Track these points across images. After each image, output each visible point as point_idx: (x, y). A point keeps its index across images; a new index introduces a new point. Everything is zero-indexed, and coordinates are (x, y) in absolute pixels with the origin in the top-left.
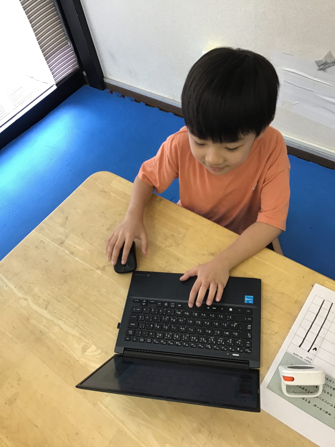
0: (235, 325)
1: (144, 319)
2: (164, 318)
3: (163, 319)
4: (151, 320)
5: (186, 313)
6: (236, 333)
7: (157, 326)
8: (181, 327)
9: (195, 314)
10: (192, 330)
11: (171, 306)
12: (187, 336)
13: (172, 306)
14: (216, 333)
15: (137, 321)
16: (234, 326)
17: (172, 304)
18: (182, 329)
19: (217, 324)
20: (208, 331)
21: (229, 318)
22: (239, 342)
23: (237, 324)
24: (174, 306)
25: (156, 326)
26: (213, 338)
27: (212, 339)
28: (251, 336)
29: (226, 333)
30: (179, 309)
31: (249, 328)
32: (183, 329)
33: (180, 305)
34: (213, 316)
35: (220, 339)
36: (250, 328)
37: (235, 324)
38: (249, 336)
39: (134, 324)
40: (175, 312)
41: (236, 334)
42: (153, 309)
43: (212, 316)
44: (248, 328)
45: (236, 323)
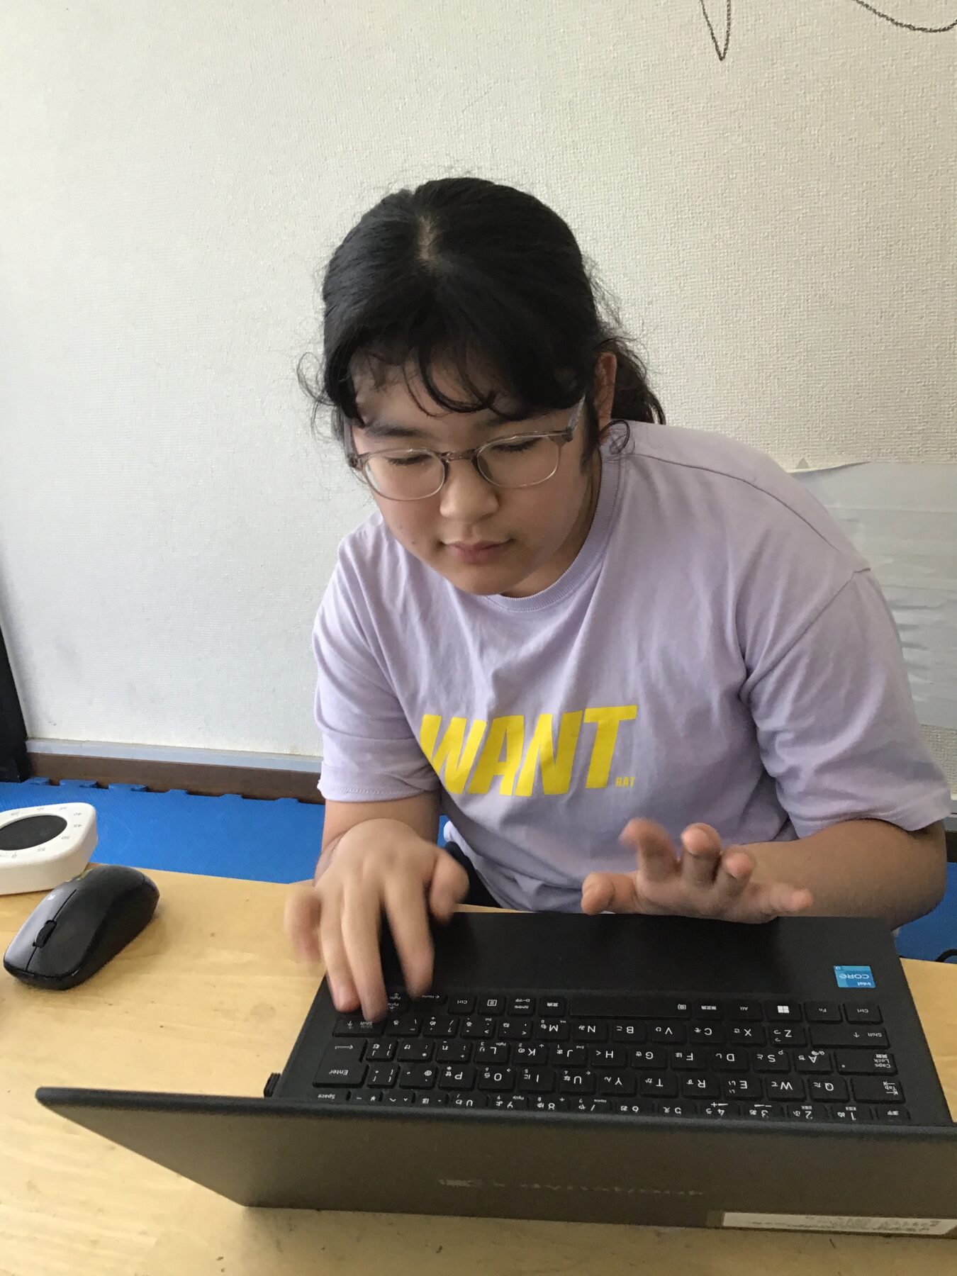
0: (813, 1056)
1: (393, 1054)
2: (486, 1046)
3: (482, 1049)
4: (424, 1055)
5: (586, 1029)
6: (827, 1085)
7: (454, 1074)
8: (568, 1075)
9: (625, 1030)
10: (619, 1081)
11: (516, 1007)
12: (596, 1103)
13: (520, 1007)
14: (733, 1087)
15: (361, 1060)
16: (814, 1062)
17: (517, 1001)
18: (572, 1079)
19: (731, 1057)
20: (695, 1083)
21: (782, 1036)
22: (848, 1113)
23: (822, 1053)
24: (527, 1007)
25: (449, 1074)
26: (720, 1105)
27: (719, 1111)
28: (900, 1088)
29: (779, 1084)
30: (552, 1017)
31: (883, 1063)
32: (578, 1079)
33: (556, 1005)
34: (708, 1032)
35: (756, 1106)
36: (886, 1062)
37: (813, 1053)
38: (891, 1090)
39: (347, 1072)
40: (534, 1027)
41: (830, 1087)
42: (434, 1020)
43: (703, 1031)
44: (877, 1065)
45: (817, 1052)
